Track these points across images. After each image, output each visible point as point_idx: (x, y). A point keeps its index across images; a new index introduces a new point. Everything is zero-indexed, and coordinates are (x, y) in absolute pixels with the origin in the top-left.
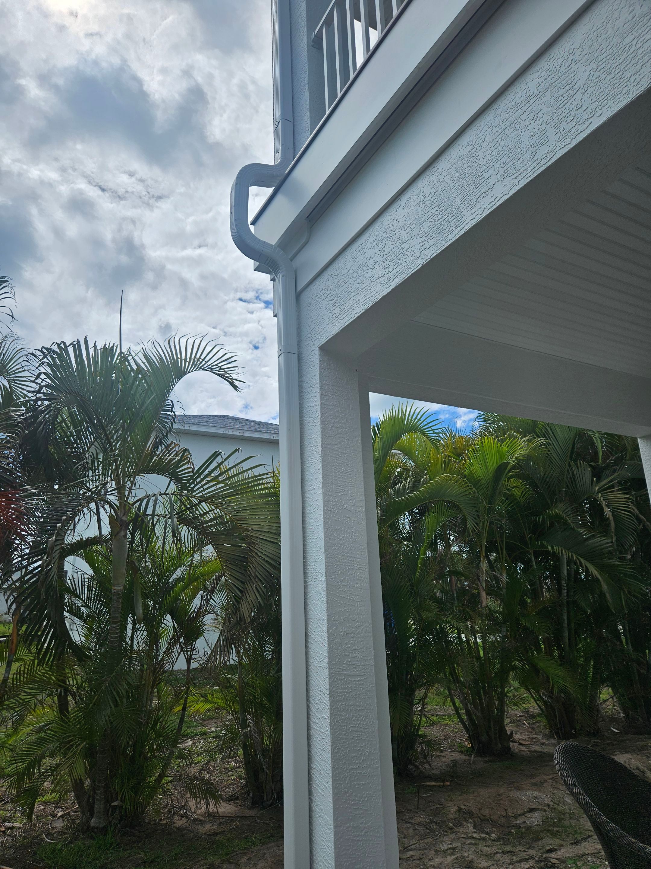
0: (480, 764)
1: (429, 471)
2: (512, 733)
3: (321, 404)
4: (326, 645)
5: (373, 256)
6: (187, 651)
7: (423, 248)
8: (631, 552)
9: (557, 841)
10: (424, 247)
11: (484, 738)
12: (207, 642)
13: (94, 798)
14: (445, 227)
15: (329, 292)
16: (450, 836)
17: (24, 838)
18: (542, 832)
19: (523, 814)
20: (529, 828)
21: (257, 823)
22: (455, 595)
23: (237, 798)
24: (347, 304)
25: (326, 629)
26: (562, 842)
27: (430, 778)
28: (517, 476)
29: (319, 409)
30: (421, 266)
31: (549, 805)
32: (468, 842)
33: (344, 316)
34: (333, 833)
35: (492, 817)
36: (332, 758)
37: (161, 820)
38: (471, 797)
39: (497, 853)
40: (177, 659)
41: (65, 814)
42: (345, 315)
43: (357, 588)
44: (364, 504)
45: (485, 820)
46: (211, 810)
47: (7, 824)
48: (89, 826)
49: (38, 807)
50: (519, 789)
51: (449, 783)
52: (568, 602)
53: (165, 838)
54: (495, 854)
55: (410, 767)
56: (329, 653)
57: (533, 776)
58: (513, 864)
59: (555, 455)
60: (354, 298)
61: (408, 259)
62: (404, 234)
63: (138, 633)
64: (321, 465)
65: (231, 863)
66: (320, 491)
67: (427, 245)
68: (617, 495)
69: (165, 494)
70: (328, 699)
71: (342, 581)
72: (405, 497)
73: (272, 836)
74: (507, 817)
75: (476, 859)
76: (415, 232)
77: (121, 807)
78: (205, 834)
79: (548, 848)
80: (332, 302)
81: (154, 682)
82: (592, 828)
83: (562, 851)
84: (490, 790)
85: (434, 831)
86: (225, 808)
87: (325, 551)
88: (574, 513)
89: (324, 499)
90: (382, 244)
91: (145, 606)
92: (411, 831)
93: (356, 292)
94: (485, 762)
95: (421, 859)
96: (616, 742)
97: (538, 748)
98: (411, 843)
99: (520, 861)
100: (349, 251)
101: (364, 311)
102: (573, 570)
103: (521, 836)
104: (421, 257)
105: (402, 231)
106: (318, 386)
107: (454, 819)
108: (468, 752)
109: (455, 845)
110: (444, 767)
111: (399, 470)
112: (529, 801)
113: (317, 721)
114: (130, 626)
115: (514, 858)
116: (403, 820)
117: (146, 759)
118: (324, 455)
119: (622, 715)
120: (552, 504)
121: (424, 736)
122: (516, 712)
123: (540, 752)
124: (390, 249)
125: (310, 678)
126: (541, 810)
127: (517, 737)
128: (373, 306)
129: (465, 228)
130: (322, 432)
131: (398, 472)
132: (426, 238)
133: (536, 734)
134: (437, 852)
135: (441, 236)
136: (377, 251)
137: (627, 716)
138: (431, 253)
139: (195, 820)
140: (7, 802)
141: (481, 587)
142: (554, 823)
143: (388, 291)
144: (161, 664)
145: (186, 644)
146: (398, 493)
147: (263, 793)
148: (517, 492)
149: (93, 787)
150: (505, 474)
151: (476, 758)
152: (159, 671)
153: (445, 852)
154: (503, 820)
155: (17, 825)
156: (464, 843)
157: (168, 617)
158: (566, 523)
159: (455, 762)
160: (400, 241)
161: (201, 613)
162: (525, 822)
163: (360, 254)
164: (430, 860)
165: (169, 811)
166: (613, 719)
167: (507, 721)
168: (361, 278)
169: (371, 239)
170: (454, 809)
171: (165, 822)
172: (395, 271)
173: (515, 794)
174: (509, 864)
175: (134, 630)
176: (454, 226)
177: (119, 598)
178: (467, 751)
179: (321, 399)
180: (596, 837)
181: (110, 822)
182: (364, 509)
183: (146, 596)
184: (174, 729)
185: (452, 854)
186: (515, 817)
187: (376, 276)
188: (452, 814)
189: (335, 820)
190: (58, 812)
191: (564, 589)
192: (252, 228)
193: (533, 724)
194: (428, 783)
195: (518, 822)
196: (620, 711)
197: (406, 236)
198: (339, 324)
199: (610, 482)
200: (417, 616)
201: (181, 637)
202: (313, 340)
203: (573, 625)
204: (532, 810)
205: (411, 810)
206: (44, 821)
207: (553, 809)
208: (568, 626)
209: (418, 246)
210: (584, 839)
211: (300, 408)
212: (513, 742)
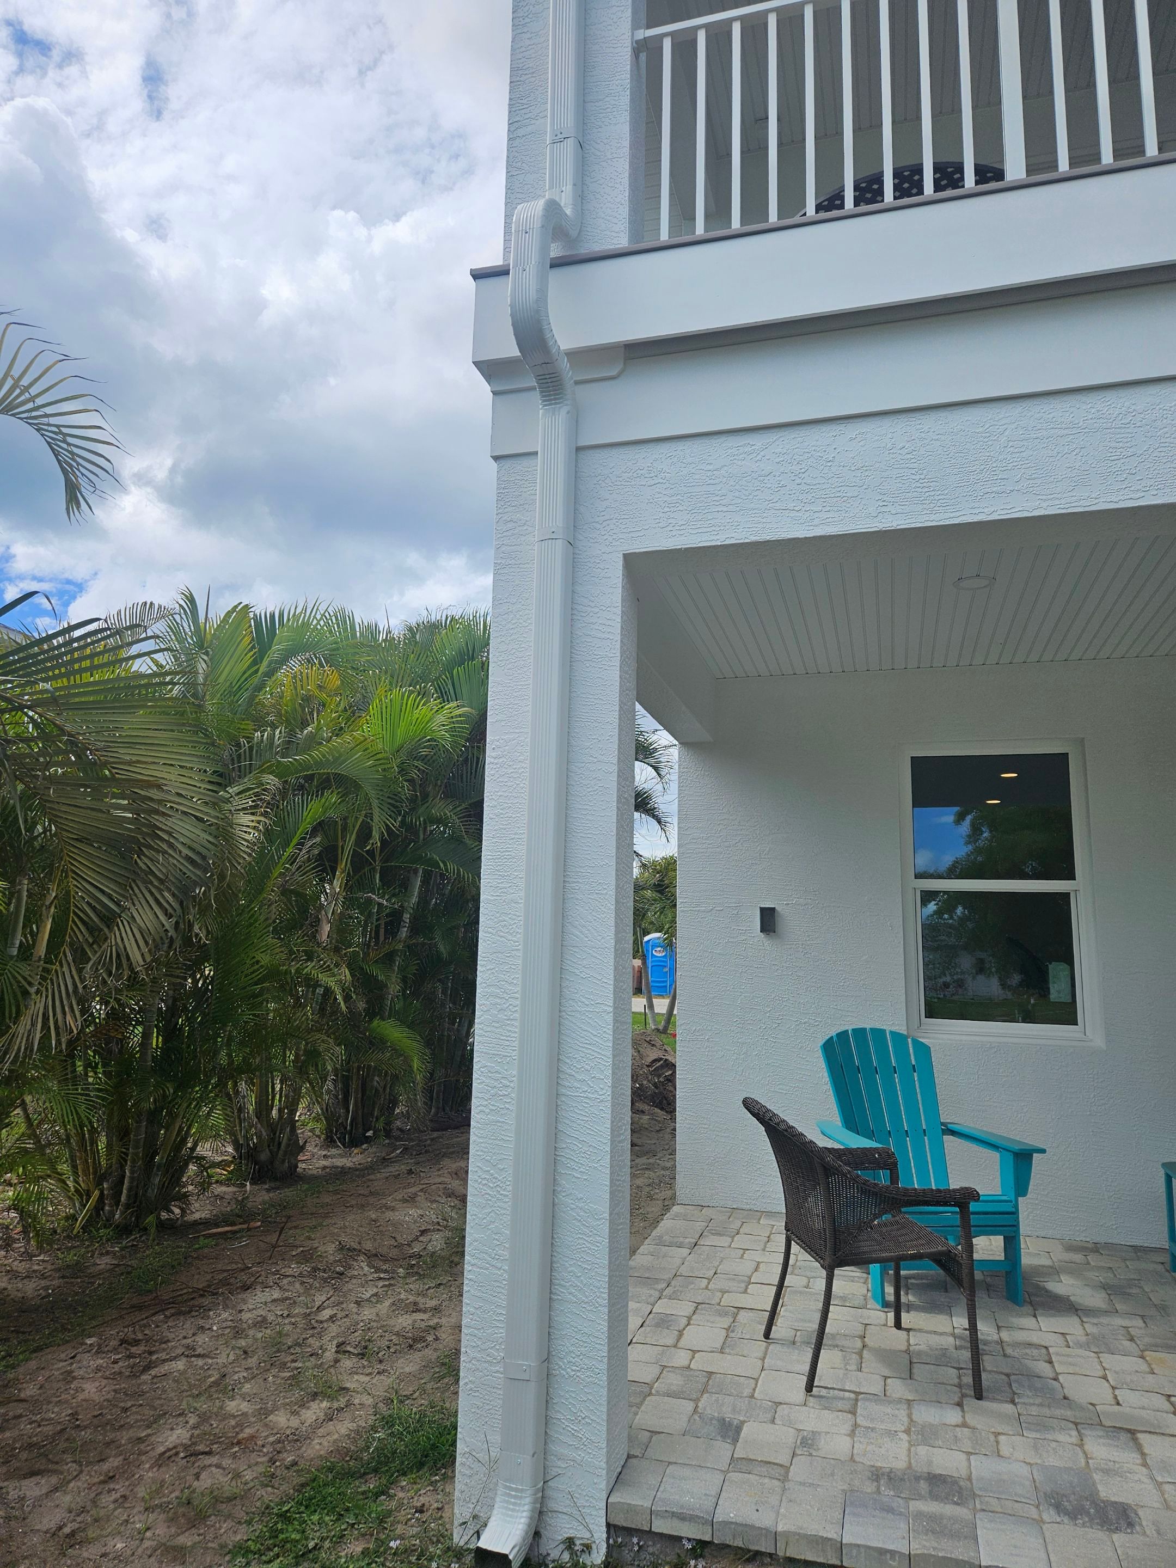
0: (261, 1193)
11: (265, 1156)
16: (354, 1282)
19: (417, 1239)
35: (380, 1251)
45: (372, 1255)
51: (258, 1223)
94: (268, 1190)
107: (340, 1261)
151: (253, 1188)
186: (409, 1244)
188: (333, 1255)
195: (415, 1250)
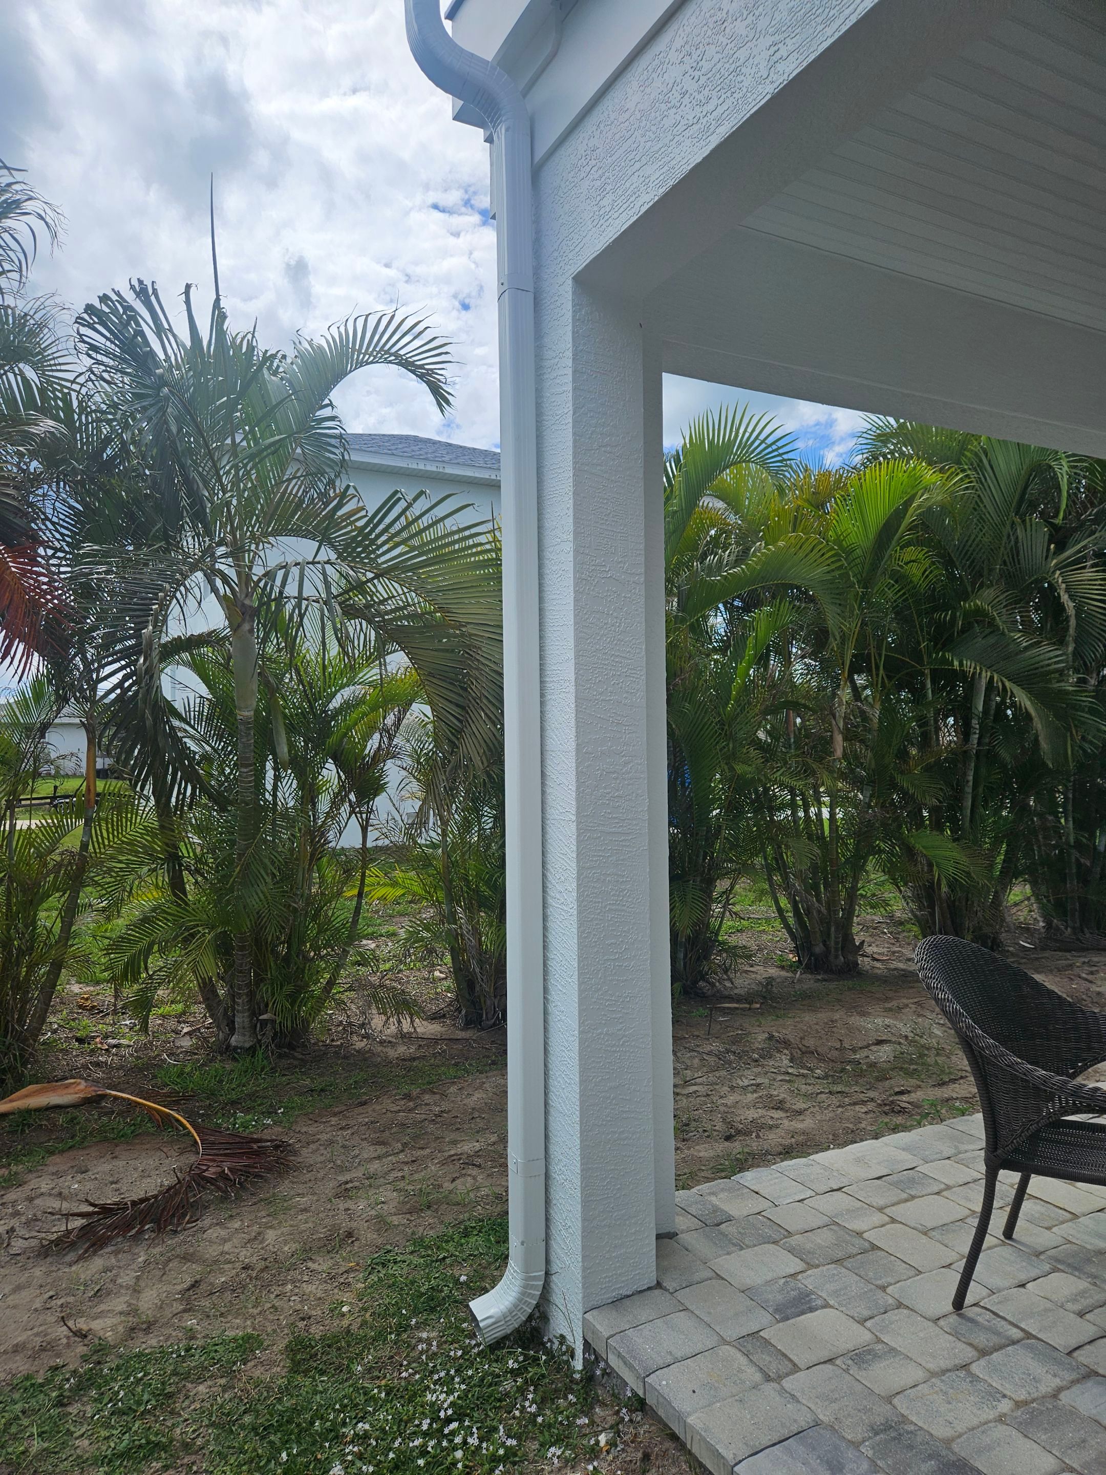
0: (809, 982)
1: (767, 533)
2: (862, 943)
3: (575, 389)
4: (574, 789)
5: (678, 80)
6: (361, 813)
7: (775, 58)
8: (1098, 674)
9: (913, 1082)
10: (778, 55)
11: (819, 949)
12: (392, 801)
13: (233, 1010)
14: (820, 10)
15: (593, 162)
16: (755, 1070)
17: (138, 1058)
18: (892, 1069)
19: (868, 1046)
20: (873, 1065)
21: (473, 1047)
22: (792, 740)
23: (444, 1016)
24: (628, 185)
25: (574, 765)
26: (918, 1083)
27: (730, 998)
28: (919, 542)
29: (571, 398)
30: (769, 97)
31: (906, 1037)
32: (780, 1078)
33: (620, 211)
34: (577, 1040)
35: (819, 1049)
36: (579, 944)
37: (333, 1040)
38: (790, 1022)
39: (821, 1093)
40: (346, 824)
41: (194, 1031)
42: (622, 209)
43: (625, 705)
44: (643, 570)
45: (808, 1052)
46: (405, 1031)
47: (110, 1041)
48: (228, 1046)
49: (154, 1022)
50: (863, 1014)
51: (758, 1006)
52: (978, 752)
53: (339, 1062)
54: (818, 1094)
55: (702, 984)
56: (578, 799)
57: (887, 999)
58: (843, 1107)
59: (991, 509)
60: (641, 173)
61: (745, 84)
62: (740, 28)
63: (284, 784)
64: (571, 501)
65: (435, 1093)
66: (569, 547)
67: (783, 52)
68: (1088, 574)
69: (313, 563)
70: (574, 865)
71: (601, 694)
72: (721, 576)
73: (494, 1063)
74: (842, 1049)
75: (789, 1098)
76: (762, 24)
77: (273, 1022)
78: (397, 1058)
79: (897, 1090)
80: (598, 183)
81: (312, 855)
82: (968, 1068)
83: (918, 1093)
84: (819, 1015)
85: (730, 1063)
86: (425, 1028)
87: (575, 646)
88: (1011, 604)
89: (575, 558)
90: (698, 52)
91: (291, 745)
92: (696, 1061)
93: (644, 161)
94: (817, 981)
95: (708, 1095)
96: (1024, 960)
97: (901, 966)
98: (696, 1075)
99: (855, 1104)
100: (633, 71)
101: (656, 198)
102: (994, 703)
103: (861, 1074)
104: (770, 78)
105: (737, 23)
106: (569, 354)
107: (762, 1049)
108: (792, 968)
109: (759, 1081)
110: (753, 986)
111: (713, 532)
112: (877, 1030)
113: (558, 896)
114: (270, 774)
115: (846, 1099)
116: (685, 1048)
117: (306, 959)
118: (577, 483)
119: (1042, 924)
120: (973, 593)
121: (724, 943)
122: (874, 917)
123: (903, 970)
124: (713, 62)
125: (548, 836)
126: (895, 1043)
127: (869, 950)
128: (674, 187)
129: (858, 11)
130: (575, 441)
131: (711, 536)
132: (782, 37)
133: (900, 946)
134: (732, 1088)
135: (811, 31)
136: (688, 67)
137: (1049, 925)
138: (790, 68)
139: (382, 1042)
140: (108, 1014)
141: (835, 728)
142: (912, 1059)
143: (704, 155)
144: (322, 832)
145: (359, 803)
146: (710, 570)
147: (481, 1009)
148: (914, 571)
149: (232, 996)
150: (896, 538)
151: (804, 976)
152: (319, 840)
153: (744, 1088)
154: (836, 1053)
155: (124, 1042)
156: (774, 1079)
157: (330, 764)
158: (992, 623)
159: (770, 980)
160: (733, 45)
161: (380, 756)
162: (868, 1057)
163: (655, 75)
164: (721, 1097)
165: (344, 1029)
166: (1026, 930)
167: (855, 929)
168: (654, 128)
169: (679, 42)
170: (763, 1036)
171: (339, 1043)
172: (720, 110)
173: (856, 1020)
174: (839, 1106)
175: (277, 778)
176: (837, 8)
177: (249, 729)
178: (791, 966)
179: (574, 381)
180: (972, 1079)
181: (259, 1041)
182: (642, 579)
183: (291, 729)
184: (347, 922)
185: (755, 1091)
186: (854, 1050)
187: (684, 122)
188: (760, 1043)
189: (581, 1024)
190: (183, 1028)
191: (975, 733)
192: (448, 25)
193: (899, 933)
194: (727, 1005)
195: (858, 1056)
196: (1039, 918)
197: (744, 33)
198: (610, 228)
199: (1079, 551)
200: (727, 771)
201: (350, 792)
202: (562, 264)
203: (981, 790)
204: (879, 1042)
205: (698, 1036)
206: (163, 1037)
207: (911, 1042)
208: (973, 790)
209: (766, 54)
210: (953, 1081)
211: (536, 398)
212: (863, 955)
